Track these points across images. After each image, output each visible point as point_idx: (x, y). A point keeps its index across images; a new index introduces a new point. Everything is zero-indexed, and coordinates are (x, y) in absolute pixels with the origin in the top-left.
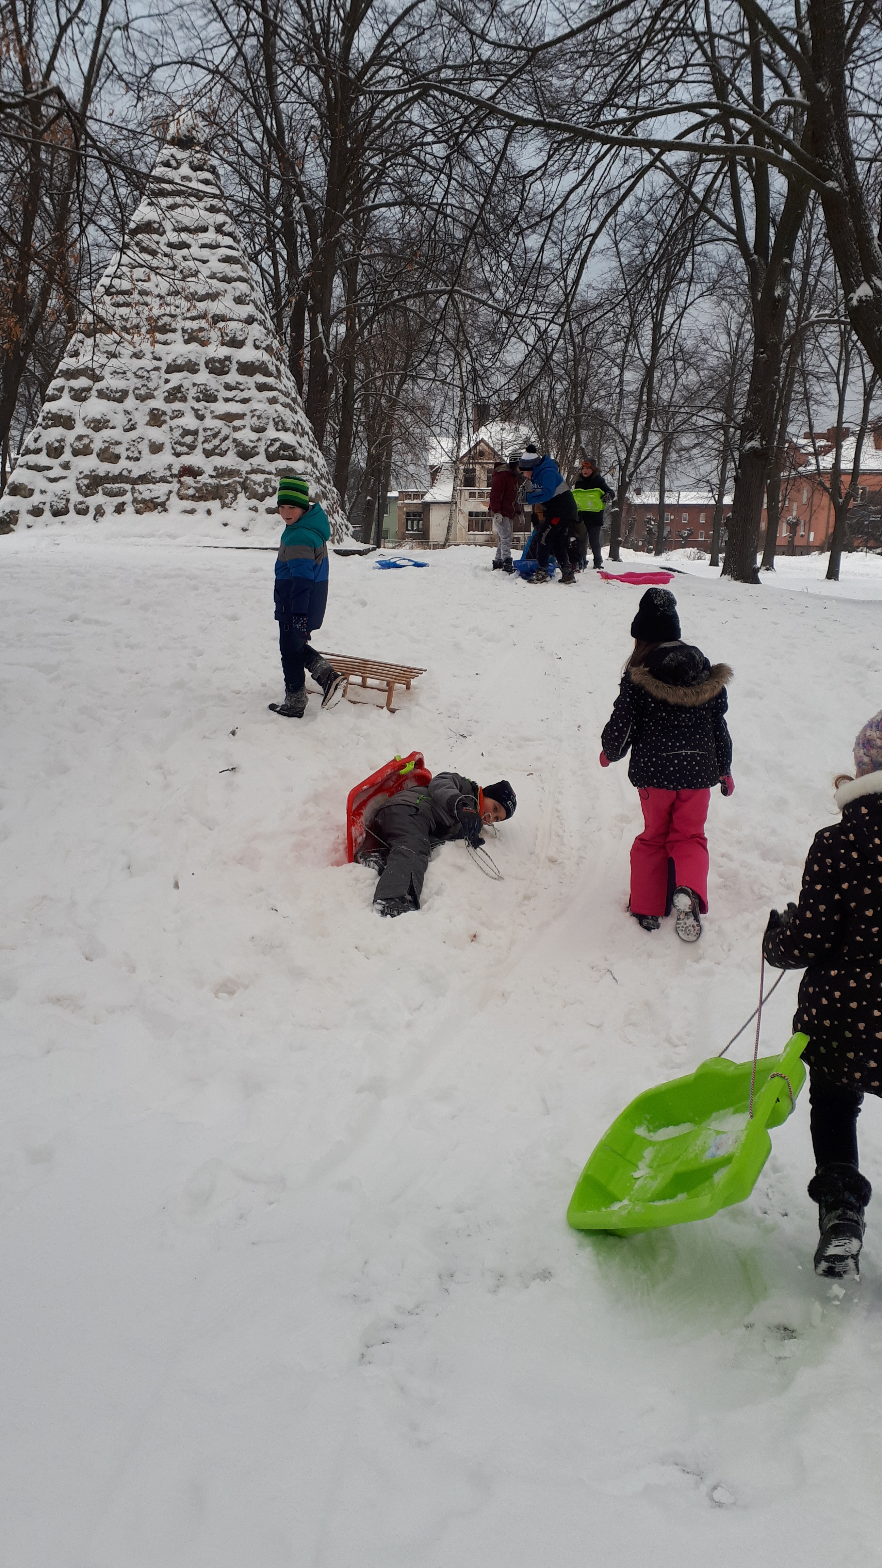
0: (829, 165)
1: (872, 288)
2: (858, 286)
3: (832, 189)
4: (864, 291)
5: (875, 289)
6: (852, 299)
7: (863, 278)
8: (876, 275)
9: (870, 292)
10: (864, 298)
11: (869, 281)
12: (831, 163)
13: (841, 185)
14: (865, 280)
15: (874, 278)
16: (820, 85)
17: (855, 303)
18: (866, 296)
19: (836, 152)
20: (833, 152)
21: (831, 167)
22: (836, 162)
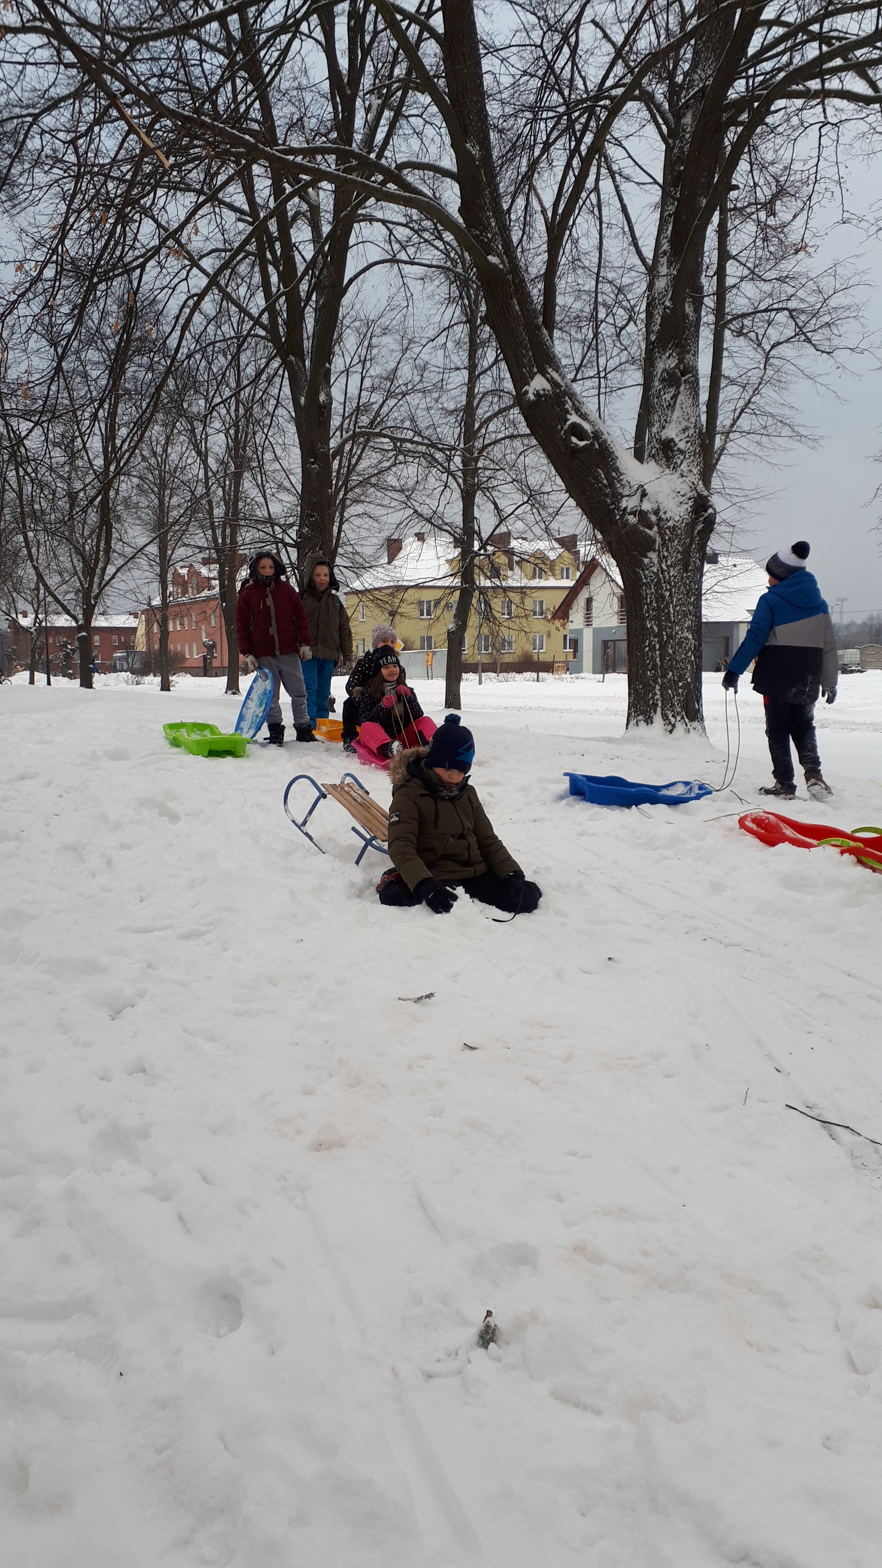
0: (487, 238)
1: (549, 382)
2: (532, 379)
3: (495, 266)
4: (538, 384)
5: (551, 381)
6: (527, 392)
7: (535, 370)
8: (551, 367)
9: (548, 386)
10: (542, 392)
11: (544, 373)
12: (489, 235)
13: (503, 262)
14: (539, 372)
15: (550, 370)
16: (468, 145)
17: (531, 396)
18: (544, 390)
19: (493, 224)
20: (490, 224)
21: (490, 240)
22: (494, 235)
